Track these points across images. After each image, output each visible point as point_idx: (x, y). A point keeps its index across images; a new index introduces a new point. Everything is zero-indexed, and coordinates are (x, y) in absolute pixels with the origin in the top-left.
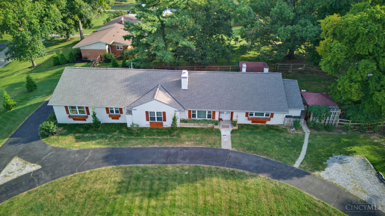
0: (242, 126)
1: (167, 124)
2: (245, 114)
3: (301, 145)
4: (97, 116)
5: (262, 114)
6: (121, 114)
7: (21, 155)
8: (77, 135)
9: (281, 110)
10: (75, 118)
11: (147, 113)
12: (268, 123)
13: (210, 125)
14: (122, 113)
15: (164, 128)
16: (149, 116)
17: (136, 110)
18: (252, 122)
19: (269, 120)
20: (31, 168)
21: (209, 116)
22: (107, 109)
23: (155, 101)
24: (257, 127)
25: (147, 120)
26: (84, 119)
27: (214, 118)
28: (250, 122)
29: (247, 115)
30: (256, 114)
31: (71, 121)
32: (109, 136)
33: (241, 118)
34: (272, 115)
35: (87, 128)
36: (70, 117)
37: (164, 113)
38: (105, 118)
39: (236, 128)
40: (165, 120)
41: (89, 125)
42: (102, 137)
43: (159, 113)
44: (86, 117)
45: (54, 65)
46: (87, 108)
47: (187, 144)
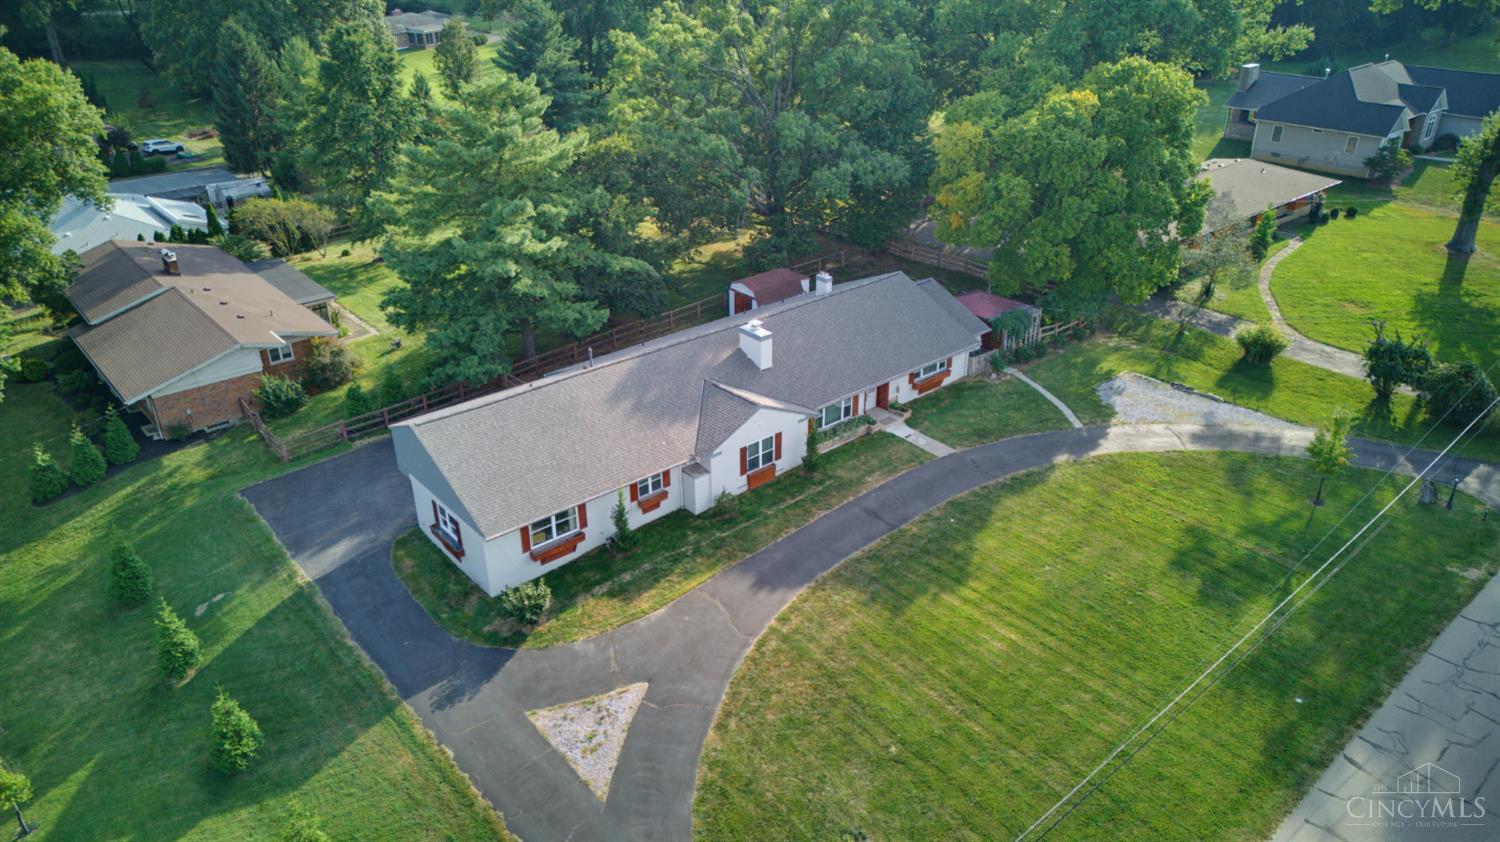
0: (912, 404)
1: (786, 463)
2: (906, 378)
5: (933, 367)
6: (667, 489)
9: (961, 344)
10: (544, 557)
11: (743, 451)
12: (947, 381)
13: (862, 430)
14: (667, 483)
15: (779, 477)
16: (746, 459)
17: (720, 453)
18: (921, 392)
19: (948, 373)
20: (625, 701)
21: (847, 413)
22: (633, 487)
23: (762, 411)
25: (743, 471)
26: (573, 543)
27: (855, 411)
28: (915, 395)
29: (913, 376)
30: (927, 370)
33: (905, 391)
34: (950, 361)
35: (601, 563)
36: (534, 557)
37: (779, 436)
38: (636, 519)
39: (907, 415)
40: (778, 456)
41: (601, 550)
42: (676, 560)
43: (767, 442)
44: (580, 537)
45: (42, 500)
46: (582, 508)
47: (875, 481)
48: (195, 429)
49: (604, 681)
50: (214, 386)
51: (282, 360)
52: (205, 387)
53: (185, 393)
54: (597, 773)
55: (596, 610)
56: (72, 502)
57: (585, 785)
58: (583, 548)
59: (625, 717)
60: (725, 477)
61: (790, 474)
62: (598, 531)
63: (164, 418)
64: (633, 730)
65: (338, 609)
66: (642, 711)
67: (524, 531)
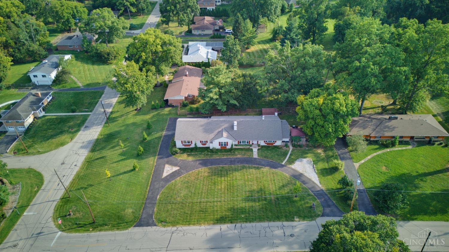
0: (262, 147)
1: (229, 147)
3: (287, 154)
4: (197, 145)
5: (271, 141)
6: (207, 143)
7: (168, 163)
8: (188, 153)
9: (279, 139)
10: (185, 145)
11: (219, 143)
12: (274, 145)
13: (248, 147)
15: (227, 149)
16: (220, 144)
17: (214, 141)
18: (267, 145)
19: (274, 143)
20: (175, 169)
21: (247, 143)
22: (201, 141)
23: (223, 137)
24: (269, 147)
25: (220, 145)
26: (190, 145)
27: (250, 143)
29: (264, 142)
30: (269, 141)
31: (184, 147)
32: (203, 153)
33: (262, 143)
34: (276, 142)
35: (192, 150)
36: (183, 145)
37: (227, 143)
38: (199, 145)
39: (260, 148)
40: (227, 145)
41: (192, 148)
42: (200, 154)
43: (225, 143)
44: (191, 145)
45: (152, 109)
46: (192, 141)
48: (172, 105)
49: (176, 165)
50: (177, 100)
51: (190, 97)
52: (175, 100)
53: (173, 100)
54: (165, 174)
55: (184, 157)
56: (155, 110)
57: (163, 176)
58: (191, 147)
59: (174, 170)
60: (215, 145)
61: (229, 149)
62: (193, 146)
63: (169, 103)
64: (173, 173)
65: (162, 141)
66: (176, 171)
67: (182, 141)
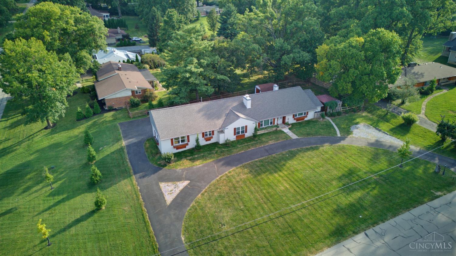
0: (293, 124)
1: (248, 134)
2: (292, 116)
4: (199, 142)
5: (302, 114)
6: (213, 136)
7: (161, 180)
8: (189, 158)
9: (311, 109)
10: (177, 148)
11: (235, 129)
12: (306, 119)
13: (274, 129)
14: (213, 134)
15: (246, 138)
16: (236, 132)
17: (228, 128)
18: (297, 120)
19: (306, 117)
20: (183, 184)
21: (271, 123)
22: (203, 133)
23: (241, 119)
24: (300, 124)
25: (235, 134)
26: (186, 146)
27: (274, 123)
28: (295, 121)
29: (294, 116)
30: (299, 114)
31: (176, 151)
32: (214, 152)
33: (291, 120)
34: (308, 112)
36: (174, 147)
37: (246, 126)
38: (203, 142)
39: (290, 126)
40: (246, 132)
41: (193, 149)
42: (210, 154)
43: (243, 128)
44: (187, 144)
45: (78, 120)
46: (188, 136)
47: (271, 142)
48: (114, 108)
49: (180, 179)
50: (120, 98)
51: (138, 94)
52: (118, 98)
53: (113, 99)
54: (169, 199)
55: (185, 163)
56: (84, 121)
57: (165, 201)
58: (188, 148)
59: (181, 188)
60: (229, 135)
61: (249, 138)
62: (192, 144)
63: (108, 104)
64: (182, 191)
65: (128, 153)
66: (186, 187)
67: (172, 140)
